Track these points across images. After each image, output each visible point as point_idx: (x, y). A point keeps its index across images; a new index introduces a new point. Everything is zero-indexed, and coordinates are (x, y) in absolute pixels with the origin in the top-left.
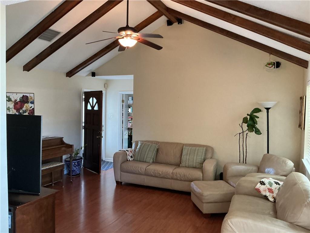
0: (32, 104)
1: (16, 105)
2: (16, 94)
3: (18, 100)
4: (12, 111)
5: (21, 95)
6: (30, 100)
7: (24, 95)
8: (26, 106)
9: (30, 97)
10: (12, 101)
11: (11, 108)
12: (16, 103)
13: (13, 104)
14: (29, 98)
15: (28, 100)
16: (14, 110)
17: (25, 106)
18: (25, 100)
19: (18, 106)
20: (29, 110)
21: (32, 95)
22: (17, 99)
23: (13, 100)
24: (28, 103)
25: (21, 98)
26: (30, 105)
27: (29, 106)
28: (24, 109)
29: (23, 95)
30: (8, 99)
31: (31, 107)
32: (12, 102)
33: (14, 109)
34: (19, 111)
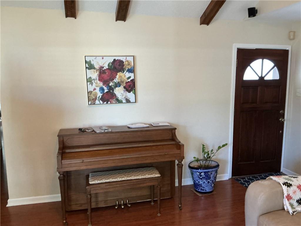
0: (132, 72)
1: (103, 75)
2: (101, 57)
3: (106, 67)
4: (97, 83)
5: (111, 60)
6: (127, 67)
7: (117, 58)
8: (120, 76)
9: (128, 61)
10: (94, 68)
11: (94, 80)
12: (102, 71)
13: (98, 73)
14: (126, 63)
15: (124, 67)
16: (98, 82)
17: (118, 76)
18: (117, 66)
19: (105, 76)
20: (125, 82)
21: (131, 59)
22: (104, 65)
23: (97, 67)
24: (123, 72)
25: (111, 65)
26: (128, 75)
27: (125, 76)
28: (116, 80)
29: (114, 60)
30: (88, 65)
31: (130, 77)
32: (95, 70)
33: (99, 80)
34: (107, 83)
